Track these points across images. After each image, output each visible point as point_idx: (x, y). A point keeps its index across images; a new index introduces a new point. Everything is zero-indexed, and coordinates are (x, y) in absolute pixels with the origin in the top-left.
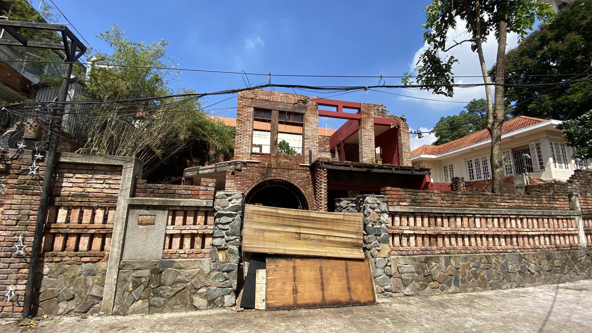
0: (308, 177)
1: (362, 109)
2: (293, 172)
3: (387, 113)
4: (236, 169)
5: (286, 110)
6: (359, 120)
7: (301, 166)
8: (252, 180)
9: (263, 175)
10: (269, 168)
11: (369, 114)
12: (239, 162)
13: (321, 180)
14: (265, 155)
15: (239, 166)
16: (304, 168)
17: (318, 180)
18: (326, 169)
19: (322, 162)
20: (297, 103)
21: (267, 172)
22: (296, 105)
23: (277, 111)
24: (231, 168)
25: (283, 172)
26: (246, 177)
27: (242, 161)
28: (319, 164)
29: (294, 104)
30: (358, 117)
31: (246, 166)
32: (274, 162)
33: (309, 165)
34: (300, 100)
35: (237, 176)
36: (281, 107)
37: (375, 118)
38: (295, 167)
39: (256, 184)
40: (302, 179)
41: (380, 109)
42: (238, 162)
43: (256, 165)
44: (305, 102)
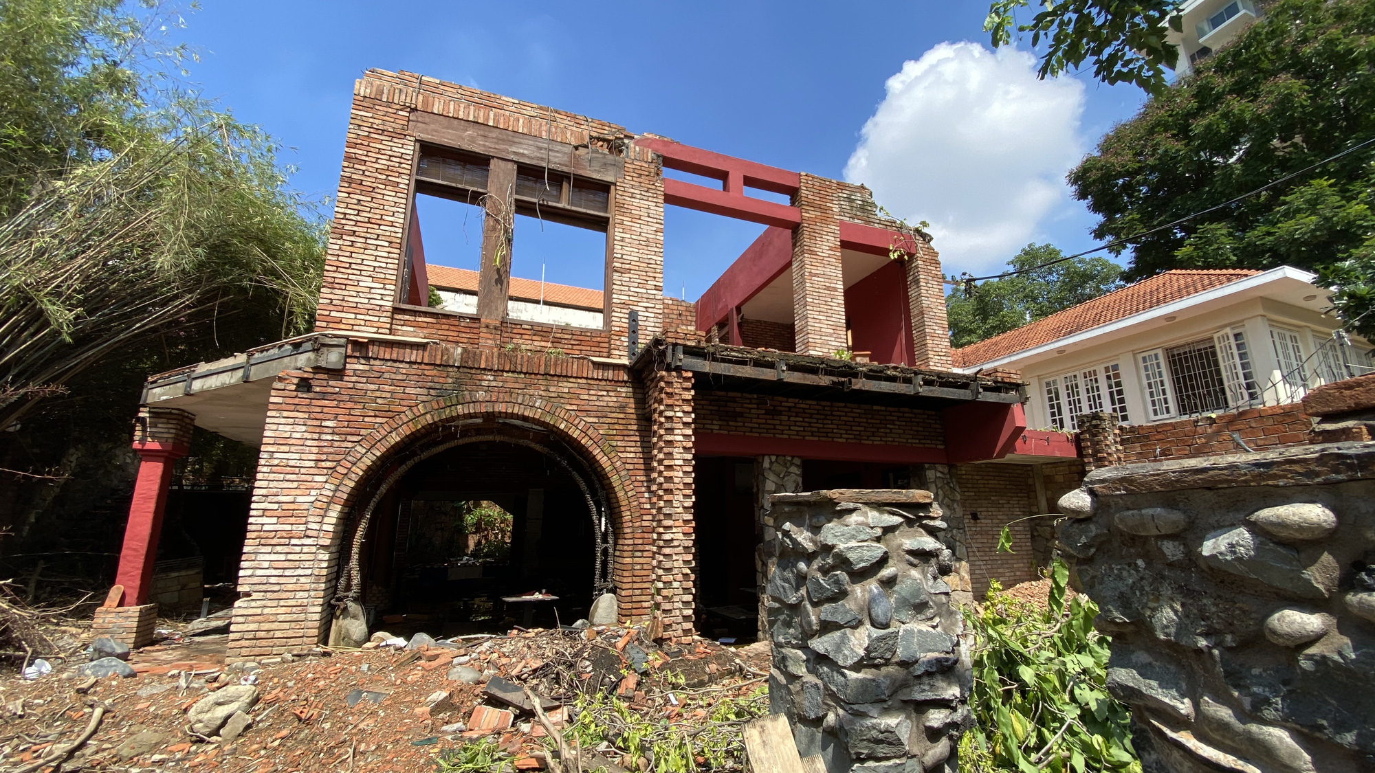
0: (622, 408)
1: (804, 192)
2: (564, 387)
3: (877, 212)
4: (317, 369)
5: (544, 164)
6: (795, 228)
7: (597, 365)
8: (391, 414)
9: (441, 393)
10: (469, 368)
11: (825, 210)
12: (335, 341)
13: (670, 414)
14: (452, 321)
15: (332, 358)
16: (610, 374)
17: (661, 413)
18: (690, 374)
19: (675, 345)
20: (586, 147)
21: (458, 382)
22: (582, 151)
23: (510, 165)
24: (299, 365)
25: (527, 386)
26: (363, 399)
27: (347, 337)
28: (664, 353)
29: (576, 148)
30: (792, 216)
31: (367, 358)
32: (491, 348)
33: (625, 361)
34: (599, 139)
35: (323, 396)
36: (527, 152)
37: (842, 224)
38: (574, 369)
39: (406, 431)
40: (601, 413)
41: (857, 197)
42: (327, 341)
43: (414, 355)
44: (616, 147)
